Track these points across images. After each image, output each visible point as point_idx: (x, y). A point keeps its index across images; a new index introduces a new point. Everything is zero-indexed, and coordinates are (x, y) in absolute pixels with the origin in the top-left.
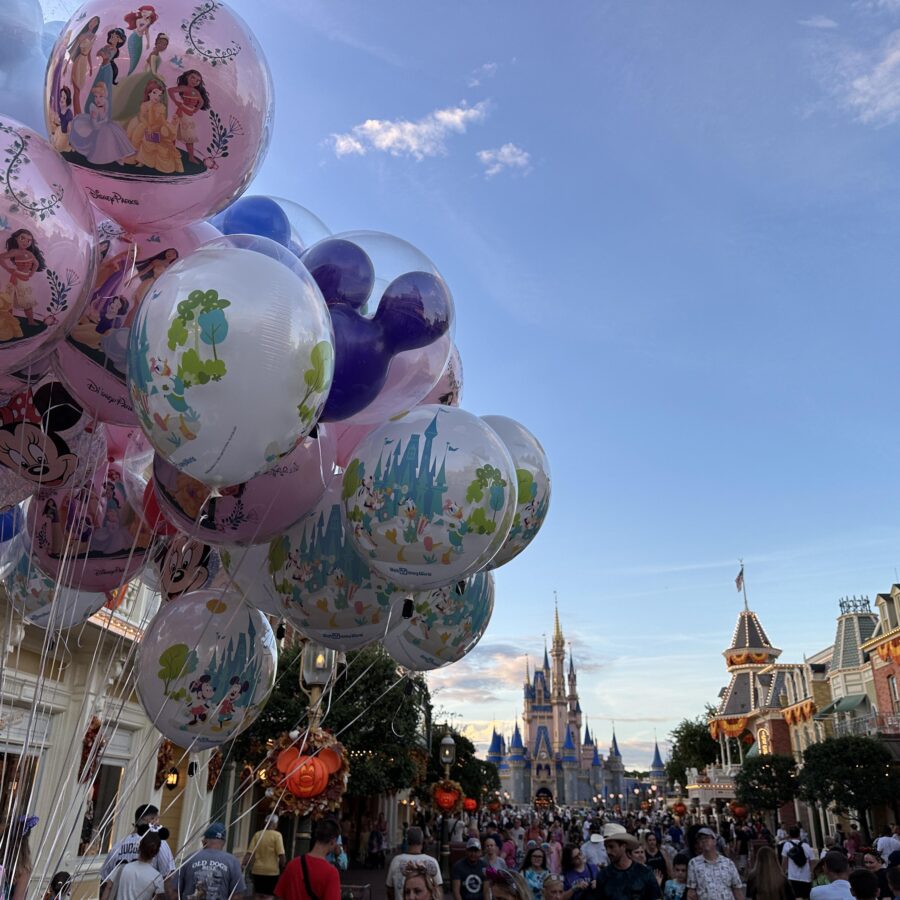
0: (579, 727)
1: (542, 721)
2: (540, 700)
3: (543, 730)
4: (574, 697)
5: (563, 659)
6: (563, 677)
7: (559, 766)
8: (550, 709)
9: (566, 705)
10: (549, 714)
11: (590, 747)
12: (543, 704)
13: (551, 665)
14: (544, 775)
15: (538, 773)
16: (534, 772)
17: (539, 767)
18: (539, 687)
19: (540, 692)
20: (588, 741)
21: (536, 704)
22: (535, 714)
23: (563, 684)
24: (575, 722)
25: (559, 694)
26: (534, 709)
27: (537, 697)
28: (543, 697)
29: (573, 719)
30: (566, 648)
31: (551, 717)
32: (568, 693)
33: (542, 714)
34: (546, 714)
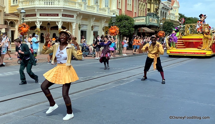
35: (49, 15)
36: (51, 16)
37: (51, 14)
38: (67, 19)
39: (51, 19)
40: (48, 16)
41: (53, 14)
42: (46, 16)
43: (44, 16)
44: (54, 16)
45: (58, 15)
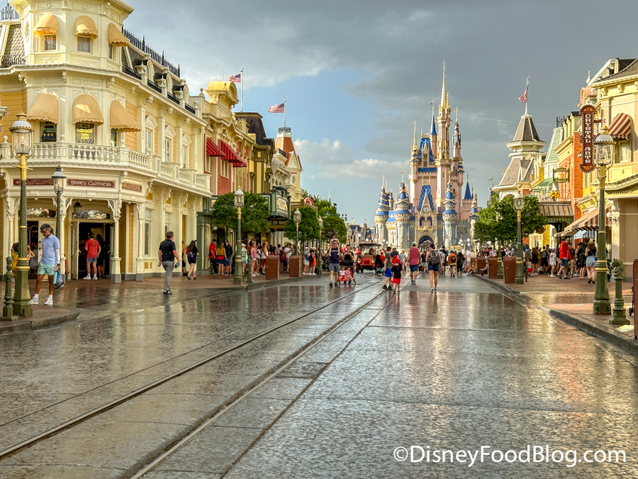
0: (460, 185)
1: (426, 180)
2: (425, 164)
3: (426, 188)
4: (458, 160)
5: (448, 126)
7: (440, 218)
8: (435, 170)
9: (449, 166)
10: (434, 174)
11: (470, 201)
12: (428, 166)
14: (426, 225)
15: (421, 225)
16: (417, 223)
17: (422, 219)
18: (425, 151)
19: (425, 156)
20: (468, 196)
21: (422, 166)
22: (421, 174)
24: (458, 181)
25: (443, 157)
26: (420, 170)
27: (422, 160)
28: (428, 160)
31: (436, 177)
32: (454, 154)
33: (427, 174)
34: (430, 174)
35: (90, 183)
36: (97, 186)
37: (97, 181)
38: (131, 195)
39: (97, 192)
40: (87, 185)
41: (100, 182)
42: (83, 185)
43: (79, 185)
44: (103, 186)
45: (112, 185)
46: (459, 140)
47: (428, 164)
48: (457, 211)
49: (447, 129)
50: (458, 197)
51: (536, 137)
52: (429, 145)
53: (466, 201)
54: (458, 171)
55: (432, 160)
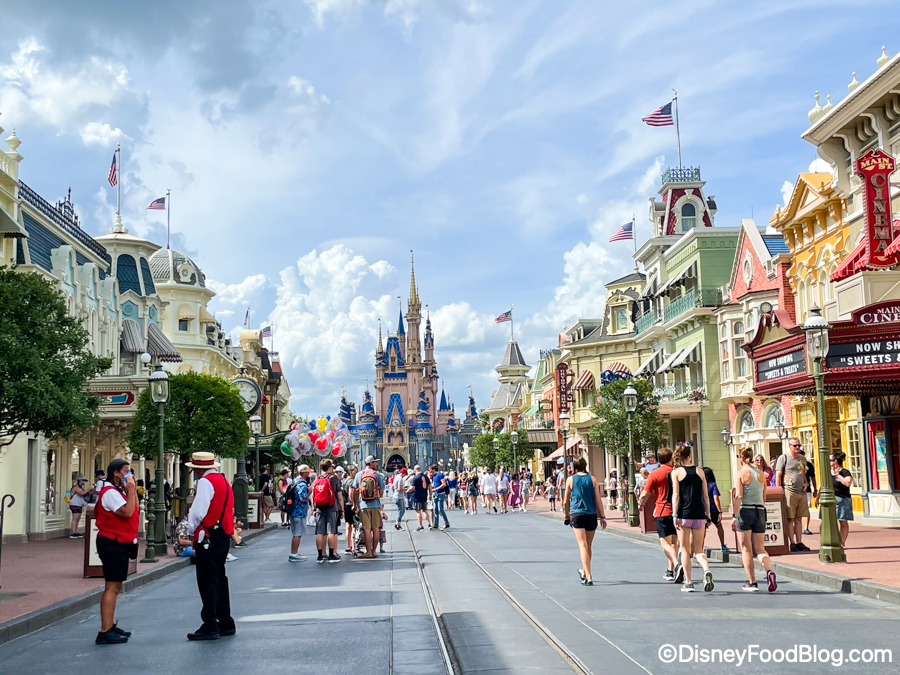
0: (434, 393)
1: (395, 388)
2: (393, 368)
3: (395, 398)
4: (430, 362)
5: (419, 323)
6: (419, 342)
7: (412, 433)
8: (404, 375)
9: (421, 371)
10: (403, 381)
11: (446, 412)
12: (397, 371)
13: (406, 330)
14: (396, 442)
15: (389, 441)
16: (385, 440)
17: (391, 434)
18: (393, 353)
20: (444, 406)
21: (389, 371)
22: (388, 381)
23: (419, 349)
24: (431, 388)
25: (414, 360)
26: (387, 376)
27: (390, 364)
28: (396, 364)
29: (429, 385)
30: (423, 312)
31: (405, 384)
32: (423, 358)
33: (396, 381)
34: (400, 381)
46: (432, 340)
47: (397, 368)
48: (432, 424)
49: (418, 328)
50: (431, 408)
51: (523, 363)
52: (397, 347)
53: (442, 412)
54: (432, 376)
55: (401, 364)
